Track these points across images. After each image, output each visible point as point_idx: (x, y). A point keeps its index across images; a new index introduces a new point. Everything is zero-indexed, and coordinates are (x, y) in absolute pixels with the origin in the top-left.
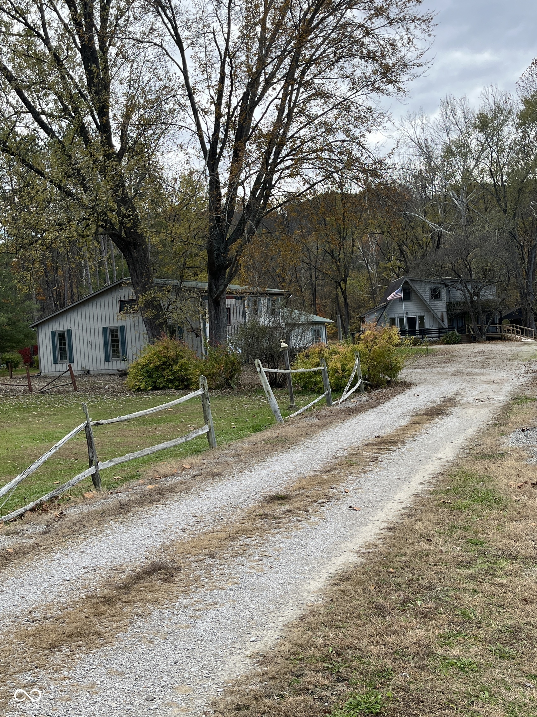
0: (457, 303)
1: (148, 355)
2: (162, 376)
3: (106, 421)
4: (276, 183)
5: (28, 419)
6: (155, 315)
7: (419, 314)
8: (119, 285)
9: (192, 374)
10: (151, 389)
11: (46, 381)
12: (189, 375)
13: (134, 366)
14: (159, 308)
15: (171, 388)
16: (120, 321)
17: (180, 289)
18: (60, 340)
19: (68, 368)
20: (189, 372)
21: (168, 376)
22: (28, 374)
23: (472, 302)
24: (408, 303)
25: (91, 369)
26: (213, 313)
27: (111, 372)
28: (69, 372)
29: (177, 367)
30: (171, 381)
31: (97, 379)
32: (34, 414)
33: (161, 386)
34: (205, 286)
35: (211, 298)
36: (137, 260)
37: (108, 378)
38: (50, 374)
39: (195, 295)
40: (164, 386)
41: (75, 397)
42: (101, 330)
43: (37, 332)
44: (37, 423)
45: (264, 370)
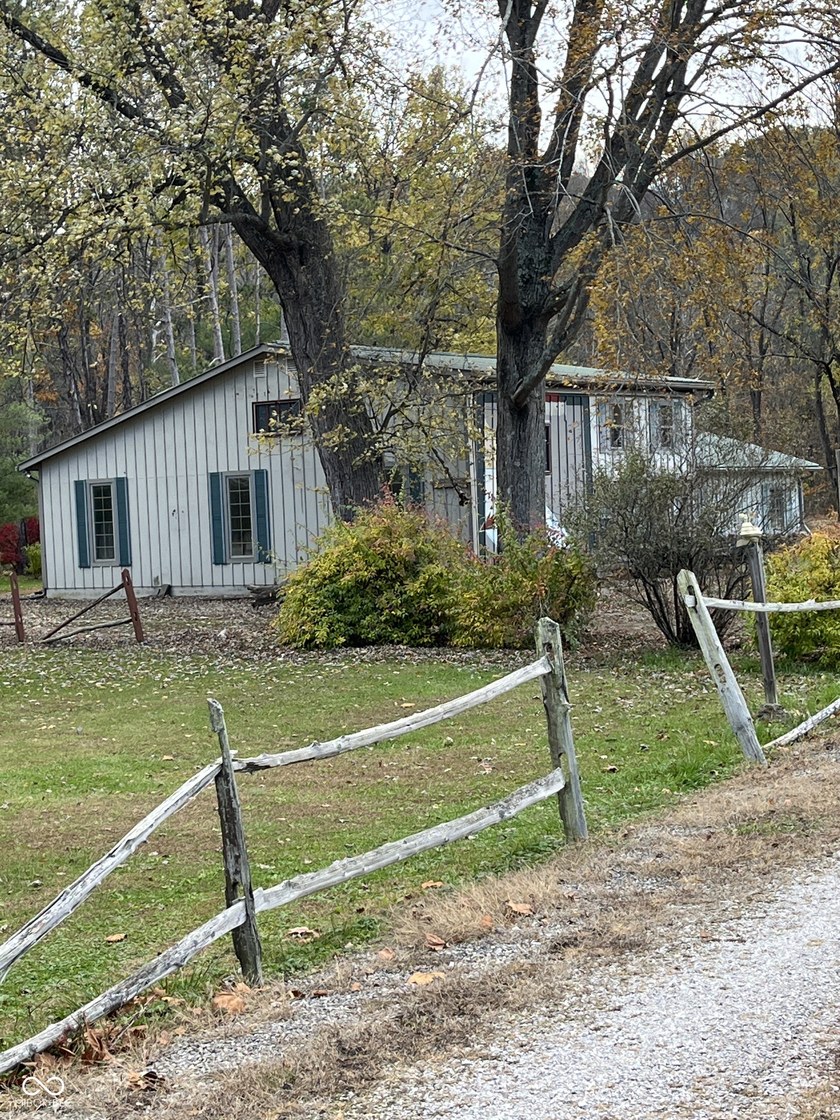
1: (336, 551)
2: (375, 609)
3: (276, 759)
4: (696, 78)
5: (18, 718)
6: (352, 442)
8: (257, 361)
9: (456, 604)
10: (345, 645)
11: (60, 614)
12: (450, 608)
13: (298, 578)
14: (363, 421)
15: (399, 643)
16: (255, 458)
17: (418, 372)
18: (98, 504)
19: (120, 582)
20: (450, 598)
21: (391, 608)
22: (15, 593)
25: (176, 582)
26: (509, 437)
27: (227, 592)
28: (123, 591)
29: (417, 585)
30: (397, 623)
31: (192, 611)
32: (32, 705)
33: (372, 635)
34: (488, 365)
35: (506, 397)
36: (306, 294)
37: (220, 607)
38: (69, 595)
39: (459, 390)
40: (379, 636)
41: (139, 659)
42: (204, 481)
43: (39, 482)
44: (42, 734)
45: (705, 602)
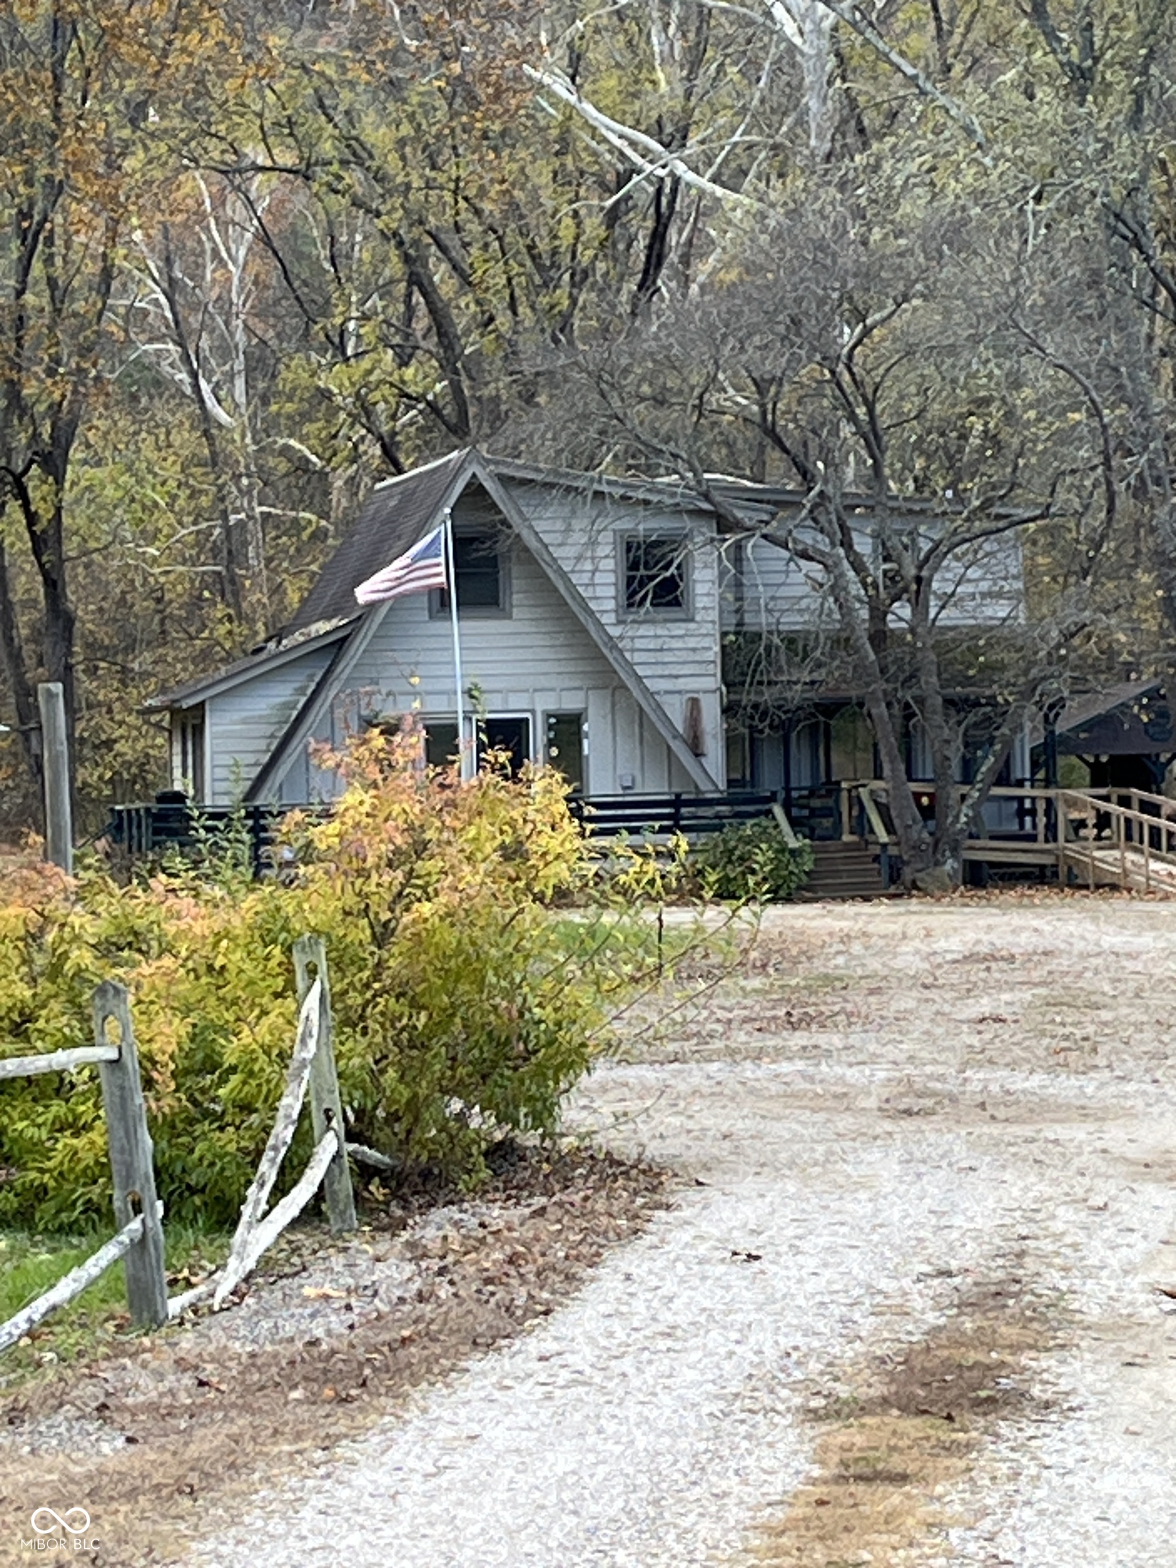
0: (790, 640)
7: (547, 703)
23: (879, 637)
24: (486, 627)
